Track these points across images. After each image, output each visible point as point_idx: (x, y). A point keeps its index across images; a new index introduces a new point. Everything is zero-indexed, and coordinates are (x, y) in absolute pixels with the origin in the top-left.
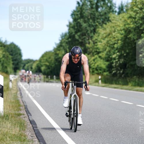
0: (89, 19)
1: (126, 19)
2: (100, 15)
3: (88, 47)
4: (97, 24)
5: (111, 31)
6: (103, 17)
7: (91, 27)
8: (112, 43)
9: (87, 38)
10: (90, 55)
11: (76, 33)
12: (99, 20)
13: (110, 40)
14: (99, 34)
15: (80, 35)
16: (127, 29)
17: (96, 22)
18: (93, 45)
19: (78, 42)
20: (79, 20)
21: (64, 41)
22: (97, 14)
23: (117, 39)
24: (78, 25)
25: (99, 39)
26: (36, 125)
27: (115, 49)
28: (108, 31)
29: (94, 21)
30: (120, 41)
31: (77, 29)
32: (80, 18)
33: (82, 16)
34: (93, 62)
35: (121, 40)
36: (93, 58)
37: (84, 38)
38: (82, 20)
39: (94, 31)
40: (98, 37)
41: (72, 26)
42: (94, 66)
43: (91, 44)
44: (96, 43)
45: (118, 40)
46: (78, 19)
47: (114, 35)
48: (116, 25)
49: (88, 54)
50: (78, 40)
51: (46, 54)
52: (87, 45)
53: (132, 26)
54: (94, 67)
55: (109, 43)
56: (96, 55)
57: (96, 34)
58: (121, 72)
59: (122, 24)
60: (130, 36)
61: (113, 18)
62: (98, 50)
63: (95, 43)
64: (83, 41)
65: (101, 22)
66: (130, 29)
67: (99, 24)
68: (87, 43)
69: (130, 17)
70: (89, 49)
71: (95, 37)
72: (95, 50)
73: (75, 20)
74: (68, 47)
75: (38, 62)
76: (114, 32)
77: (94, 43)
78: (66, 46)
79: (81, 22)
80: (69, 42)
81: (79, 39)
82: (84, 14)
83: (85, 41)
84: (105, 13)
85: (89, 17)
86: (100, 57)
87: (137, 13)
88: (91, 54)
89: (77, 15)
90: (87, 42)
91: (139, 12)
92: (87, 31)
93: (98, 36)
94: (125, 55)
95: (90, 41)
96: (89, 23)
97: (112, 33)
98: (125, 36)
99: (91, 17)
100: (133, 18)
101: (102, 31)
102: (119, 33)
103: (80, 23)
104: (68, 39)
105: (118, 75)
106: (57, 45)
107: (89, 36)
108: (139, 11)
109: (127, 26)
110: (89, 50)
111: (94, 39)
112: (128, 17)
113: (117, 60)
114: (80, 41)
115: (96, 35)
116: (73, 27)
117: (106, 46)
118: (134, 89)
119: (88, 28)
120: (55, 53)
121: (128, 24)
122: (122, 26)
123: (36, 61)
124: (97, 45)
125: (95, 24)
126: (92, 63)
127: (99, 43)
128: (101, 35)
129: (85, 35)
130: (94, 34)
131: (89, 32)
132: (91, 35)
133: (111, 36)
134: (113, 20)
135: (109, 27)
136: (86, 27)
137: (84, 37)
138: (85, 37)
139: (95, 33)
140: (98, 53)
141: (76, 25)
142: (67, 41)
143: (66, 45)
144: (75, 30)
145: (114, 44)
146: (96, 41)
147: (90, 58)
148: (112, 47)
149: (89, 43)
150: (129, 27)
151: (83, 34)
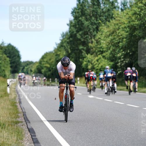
0: (91, 17)
2: (103, 12)
3: (91, 46)
4: (100, 21)
5: (114, 29)
6: (106, 14)
7: (93, 25)
8: (116, 42)
9: (90, 37)
10: (93, 56)
11: (78, 32)
12: (102, 18)
13: (114, 39)
14: (102, 32)
15: (82, 33)
16: (132, 26)
17: (98, 19)
18: (96, 44)
19: (80, 42)
20: (80, 18)
21: (65, 41)
22: (99, 11)
23: (121, 37)
24: (80, 23)
25: (102, 38)
26: (35, 134)
27: (120, 47)
28: (111, 28)
29: (96, 18)
30: (124, 40)
31: (79, 27)
32: (81, 16)
33: (83, 13)
34: (96, 62)
35: (126, 38)
36: (97, 58)
37: (87, 37)
38: (83, 17)
39: (97, 29)
40: (101, 36)
41: (73, 24)
42: (98, 66)
43: (93, 44)
45: (123, 38)
46: (79, 17)
47: (119, 33)
48: (120, 22)
49: (92, 54)
50: (80, 40)
51: (46, 55)
52: (90, 45)
53: (137, 23)
54: (97, 68)
55: (113, 42)
56: (99, 55)
57: (99, 32)
59: (126, 21)
60: (135, 33)
61: (116, 15)
62: (101, 50)
64: (85, 40)
65: (104, 19)
67: (102, 21)
68: (89, 43)
69: (135, 13)
71: (98, 36)
72: (99, 50)
73: (76, 18)
74: (69, 47)
75: (37, 65)
76: (119, 29)
77: (97, 42)
78: (67, 46)
79: (83, 20)
80: (70, 41)
81: (81, 39)
82: (86, 12)
83: (87, 40)
84: (109, 10)
85: (91, 15)
86: (104, 57)
87: (142, 10)
88: (95, 54)
89: (78, 12)
90: (90, 41)
92: (90, 29)
93: (102, 34)
94: (131, 54)
95: (93, 40)
96: (91, 21)
97: (116, 31)
98: (130, 34)
99: (93, 15)
100: (138, 14)
101: (105, 29)
102: (123, 30)
103: (81, 21)
104: (69, 38)
106: (58, 45)
107: (92, 35)
108: (143, 7)
109: (132, 23)
110: (92, 50)
111: (97, 38)
112: (133, 13)
113: (122, 60)
114: (82, 40)
115: (99, 33)
116: (74, 26)
118: (140, 91)
119: (90, 26)
120: (55, 54)
121: (133, 21)
122: (127, 23)
123: (36, 62)
124: (100, 45)
125: (98, 22)
126: (96, 64)
128: (104, 33)
129: (87, 34)
130: (97, 33)
131: (91, 31)
132: (94, 34)
133: (114, 34)
134: (117, 17)
135: (113, 25)
136: (88, 26)
137: (86, 36)
139: (97, 31)
140: (102, 52)
141: (77, 24)
142: (68, 40)
143: (67, 45)
144: (77, 29)
145: (119, 43)
146: (99, 40)
147: (93, 58)
148: (117, 45)
149: (92, 42)
150: (134, 24)
151: (86, 33)
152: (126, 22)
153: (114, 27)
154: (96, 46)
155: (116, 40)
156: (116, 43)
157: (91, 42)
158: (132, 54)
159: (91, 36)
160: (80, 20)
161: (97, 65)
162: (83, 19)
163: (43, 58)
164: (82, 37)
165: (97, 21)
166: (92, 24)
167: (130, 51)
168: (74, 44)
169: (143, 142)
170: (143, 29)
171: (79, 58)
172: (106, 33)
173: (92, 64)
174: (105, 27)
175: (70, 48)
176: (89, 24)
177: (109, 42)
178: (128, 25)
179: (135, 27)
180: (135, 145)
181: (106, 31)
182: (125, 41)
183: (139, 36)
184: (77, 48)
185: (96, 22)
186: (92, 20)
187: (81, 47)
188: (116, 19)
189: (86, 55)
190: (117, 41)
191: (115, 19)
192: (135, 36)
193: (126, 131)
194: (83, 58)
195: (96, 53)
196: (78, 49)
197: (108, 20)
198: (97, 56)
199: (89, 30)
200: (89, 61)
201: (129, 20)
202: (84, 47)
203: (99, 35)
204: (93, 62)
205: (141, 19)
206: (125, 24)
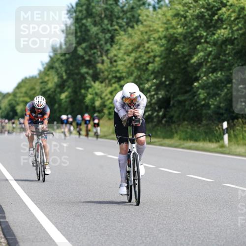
0: (102, 19)
1: (170, 18)
2: (123, 11)
3: (100, 69)
4: (116, 27)
5: (141, 40)
6: (128, 15)
7: (106, 34)
8: (143, 62)
9: (99, 53)
10: (103, 85)
11: (79, 43)
12: (120, 21)
13: (140, 57)
14: (120, 45)
15: (86, 47)
16: (172, 36)
17: (114, 23)
18: (109, 65)
19: (83, 61)
20: (84, 21)
21: (58, 59)
22: (116, 9)
23: (152, 54)
24: (83, 29)
25: (120, 55)
26: (4, 214)
27: (150, 72)
28: (136, 39)
29: (111, 21)
30: (157, 59)
31: (81, 36)
32: (86, 18)
33: (89, 14)
34: (109, 96)
35: (160, 56)
36: (110, 89)
37: (94, 53)
38: (89, 20)
39: (112, 40)
40: (118, 51)
42: (111, 103)
43: (105, 64)
44: (115, 61)
45: (155, 56)
46: (82, 19)
47: (148, 48)
48: (151, 29)
49: (102, 82)
50: (82, 57)
51: (25, 81)
52: (99, 66)
53: (180, 30)
54: (111, 106)
55: (138, 62)
56: (114, 83)
57: (114, 46)
58: (161, 114)
59: (161, 27)
60: (176, 49)
61: (145, 18)
62: (118, 75)
63: (113, 62)
64: (92, 58)
65: (124, 24)
66: (176, 35)
67: (120, 27)
68: (98, 63)
69: (177, 15)
70: (103, 72)
71: (113, 52)
72: (114, 75)
73: (77, 20)
74: (63, 69)
76: (148, 41)
77: (111, 63)
78: (61, 67)
79: (88, 24)
80: (66, 60)
81: (85, 56)
82: (94, 10)
83: (95, 58)
84: (132, 8)
85: (103, 16)
87: (190, 8)
88: (107, 81)
89: (81, 11)
90: (99, 59)
91: (192, 5)
92: (100, 40)
93: (119, 49)
94: (167, 83)
95: (105, 58)
96: (102, 26)
97: (143, 44)
98: (167, 49)
99: (106, 16)
100: (182, 16)
101: (125, 41)
102: (156, 43)
103: (86, 27)
104: (64, 55)
105: (155, 120)
106: (45, 66)
107: (103, 49)
108: (192, 3)
109: (171, 31)
110: (102, 74)
111: (111, 55)
112: (173, 14)
113: (153, 93)
114: (87, 58)
115: (116, 47)
117: (133, 68)
118: (183, 146)
119: (101, 35)
120: (41, 81)
121: (173, 27)
122: (163, 31)
124: (116, 66)
125: (113, 28)
126: (109, 99)
127: (120, 63)
128: (123, 48)
129: (95, 48)
130: (112, 46)
131: (102, 42)
132: (106, 48)
133: (141, 49)
134: (145, 20)
135: (139, 33)
136: (97, 34)
137: (92, 52)
138: (95, 51)
139: (113, 44)
140: (119, 79)
141: (78, 30)
142: (63, 58)
143: (61, 65)
144: (78, 39)
145: (148, 64)
146: (116, 58)
147: (104, 89)
148: (144, 68)
149: (103, 62)
150: (174, 33)
151: (92, 47)
152: (161, 30)
153: (141, 37)
154: (109, 68)
155: (143, 60)
156: (144, 64)
157: (101, 61)
158: (169, 84)
159: (101, 52)
160: (83, 24)
161: (110, 101)
162: (88, 22)
163: (19, 87)
164: (86, 53)
165: (112, 25)
166: (104, 31)
167: (166, 78)
168: (72, 64)
169: (187, 233)
170: (189, 41)
171: (81, 88)
172: (127, 46)
173: (101, 98)
174: (125, 37)
175: (66, 72)
176: (98, 32)
177: (132, 62)
178: (164, 33)
179: (176, 37)
180: (173, 237)
181: (126, 43)
182: (159, 61)
183: (183, 53)
184: (76, 71)
185: (110, 28)
186: (104, 24)
187: (84, 70)
188: (145, 23)
189: (93, 83)
190: (145, 60)
191: (142, 23)
192: (177, 52)
193: (158, 214)
194: (87, 88)
195: (110, 81)
196: (79, 73)
197: (131, 24)
198: (110, 85)
199: (98, 42)
200: (96, 94)
201: (166, 26)
202: (89, 69)
203: (116, 50)
204: (103, 95)
205: (186, 25)
206: (158, 31)
